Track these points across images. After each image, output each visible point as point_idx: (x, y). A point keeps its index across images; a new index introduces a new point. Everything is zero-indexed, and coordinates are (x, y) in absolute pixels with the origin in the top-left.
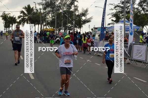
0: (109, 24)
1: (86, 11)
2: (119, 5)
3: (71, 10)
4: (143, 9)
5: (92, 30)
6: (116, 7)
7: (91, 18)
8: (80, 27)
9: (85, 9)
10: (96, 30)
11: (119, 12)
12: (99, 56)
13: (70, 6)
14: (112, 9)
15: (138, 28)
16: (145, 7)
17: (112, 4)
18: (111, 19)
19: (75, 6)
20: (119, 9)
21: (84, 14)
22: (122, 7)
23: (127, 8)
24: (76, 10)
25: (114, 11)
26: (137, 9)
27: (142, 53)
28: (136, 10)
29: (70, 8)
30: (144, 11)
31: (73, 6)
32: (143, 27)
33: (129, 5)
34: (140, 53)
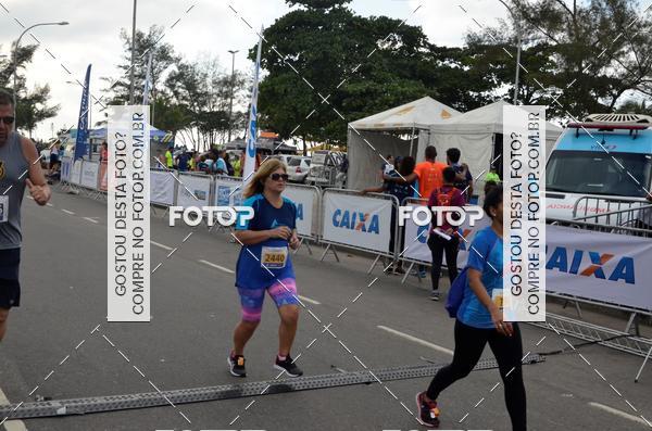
0: (99, 124)
1: (45, 91)
2: (122, 80)
3: (9, 86)
4: (176, 94)
5: (59, 134)
6: (115, 85)
7: (56, 108)
8: (30, 127)
9: (43, 86)
10: (68, 136)
11: (122, 97)
12: (71, 193)
13: (5, 77)
14: (105, 90)
15: (162, 133)
16: (180, 90)
17: (107, 79)
18: (103, 113)
19: (16, 77)
20: (122, 91)
21: (39, 98)
22: (129, 87)
23: (141, 89)
24: (21, 86)
25: (112, 95)
26: (162, 92)
27: (166, 189)
28: (160, 95)
29: (7, 81)
30: (177, 98)
31: (12, 76)
32: (174, 134)
33: (144, 83)
34: (162, 188)
